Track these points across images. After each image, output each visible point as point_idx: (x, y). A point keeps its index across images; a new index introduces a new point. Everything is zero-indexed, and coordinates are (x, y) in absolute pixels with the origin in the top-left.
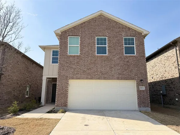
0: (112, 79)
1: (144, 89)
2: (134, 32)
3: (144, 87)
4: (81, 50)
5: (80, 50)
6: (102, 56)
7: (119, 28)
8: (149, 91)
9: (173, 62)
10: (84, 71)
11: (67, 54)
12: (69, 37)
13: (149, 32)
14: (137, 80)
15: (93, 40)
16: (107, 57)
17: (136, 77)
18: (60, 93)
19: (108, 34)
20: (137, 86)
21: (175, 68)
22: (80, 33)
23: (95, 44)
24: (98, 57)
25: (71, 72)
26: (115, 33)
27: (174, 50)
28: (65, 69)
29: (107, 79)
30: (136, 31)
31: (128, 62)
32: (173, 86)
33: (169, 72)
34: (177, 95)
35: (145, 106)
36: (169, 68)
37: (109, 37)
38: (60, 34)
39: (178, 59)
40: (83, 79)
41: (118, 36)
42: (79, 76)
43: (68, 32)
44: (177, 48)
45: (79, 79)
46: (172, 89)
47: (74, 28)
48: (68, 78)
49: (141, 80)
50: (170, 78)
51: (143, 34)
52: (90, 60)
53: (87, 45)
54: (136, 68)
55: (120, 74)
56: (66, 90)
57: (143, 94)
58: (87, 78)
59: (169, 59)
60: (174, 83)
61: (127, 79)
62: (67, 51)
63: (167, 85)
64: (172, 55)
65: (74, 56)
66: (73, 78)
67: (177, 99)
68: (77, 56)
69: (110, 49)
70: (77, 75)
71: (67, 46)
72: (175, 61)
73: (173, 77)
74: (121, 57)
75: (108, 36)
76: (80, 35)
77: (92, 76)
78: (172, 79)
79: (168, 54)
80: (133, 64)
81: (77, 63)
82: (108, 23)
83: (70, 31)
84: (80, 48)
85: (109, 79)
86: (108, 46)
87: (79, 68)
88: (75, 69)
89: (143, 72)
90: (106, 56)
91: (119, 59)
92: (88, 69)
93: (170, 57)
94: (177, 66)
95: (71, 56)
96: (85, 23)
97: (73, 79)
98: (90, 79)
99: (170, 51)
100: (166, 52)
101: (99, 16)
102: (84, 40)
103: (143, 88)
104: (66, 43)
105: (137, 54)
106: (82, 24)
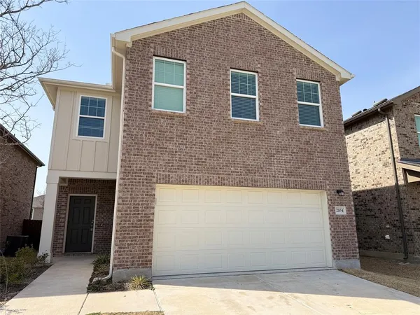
0: (271, 187)
1: (345, 213)
2: (318, 71)
3: (344, 208)
4: (191, 101)
5: (187, 100)
6: (248, 124)
7: (286, 55)
8: (354, 218)
9: (378, 152)
10: (200, 162)
11: (149, 109)
12: (155, 58)
13: (352, 76)
14: (329, 190)
15: (223, 77)
16: (259, 128)
17: (327, 182)
18: (127, 225)
19: (259, 66)
20: (330, 205)
21: (385, 165)
22: (188, 51)
23: (229, 90)
24: (235, 123)
25: (162, 162)
26: (276, 67)
27: (384, 124)
28: (145, 152)
29: (260, 186)
30: (322, 69)
31: (307, 143)
32: (376, 207)
33: (367, 175)
34: (388, 226)
35: (347, 257)
36: (366, 166)
37: (263, 75)
38: (128, 46)
39: (394, 145)
40: (197, 183)
41: (285, 74)
42: (185, 174)
43: (152, 45)
44: (392, 122)
45: (186, 182)
46: (373, 213)
47: (171, 34)
48: (154, 180)
49: (338, 192)
50: (369, 187)
51: (337, 79)
52: (214, 131)
53: (206, 89)
54: (326, 161)
55: (290, 174)
56: (147, 216)
57: (344, 226)
58: (208, 182)
59: (367, 145)
60: (380, 200)
61: (308, 189)
62: (151, 100)
63: (360, 204)
64: (376, 137)
65: (171, 117)
66: (168, 181)
67: (387, 237)
68: (181, 116)
69: (265, 107)
70: (179, 172)
71: (151, 84)
72: (385, 149)
73: (379, 186)
74: (291, 130)
75: (259, 70)
76: (188, 57)
77: (220, 176)
78: (376, 190)
79: (366, 134)
80: (319, 150)
81: (180, 137)
82: (259, 38)
83: (159, 41)
84: (187, 95)
85: (264, 186)
86: (260, 96)
87: (187, 150)
88: (173, 154)
89: (341, 170)
90: (256, 125)
91: (287, 133)
92: (211, 157)
93: (370, 142)
94: (391, 161)
95: (161, 115)
96: (200, 26)
97: (169, 183)
98: (216, 185)
99: (372, 128)
100: (360, 129)
101: (237, 16)
102: (198, 72)
103: (342, 211)
104: (146, 75)
105: (327, 125)
106: (193, 28)
